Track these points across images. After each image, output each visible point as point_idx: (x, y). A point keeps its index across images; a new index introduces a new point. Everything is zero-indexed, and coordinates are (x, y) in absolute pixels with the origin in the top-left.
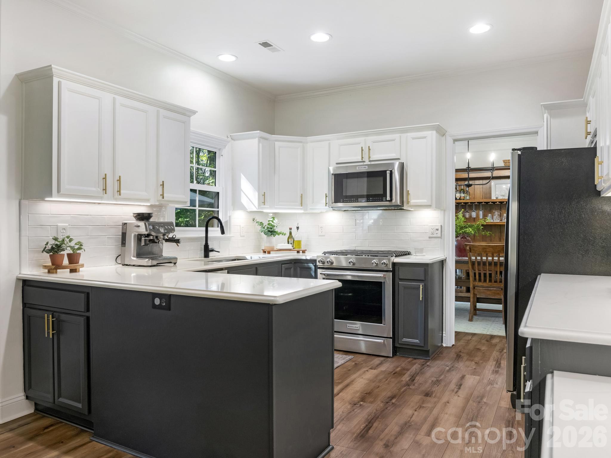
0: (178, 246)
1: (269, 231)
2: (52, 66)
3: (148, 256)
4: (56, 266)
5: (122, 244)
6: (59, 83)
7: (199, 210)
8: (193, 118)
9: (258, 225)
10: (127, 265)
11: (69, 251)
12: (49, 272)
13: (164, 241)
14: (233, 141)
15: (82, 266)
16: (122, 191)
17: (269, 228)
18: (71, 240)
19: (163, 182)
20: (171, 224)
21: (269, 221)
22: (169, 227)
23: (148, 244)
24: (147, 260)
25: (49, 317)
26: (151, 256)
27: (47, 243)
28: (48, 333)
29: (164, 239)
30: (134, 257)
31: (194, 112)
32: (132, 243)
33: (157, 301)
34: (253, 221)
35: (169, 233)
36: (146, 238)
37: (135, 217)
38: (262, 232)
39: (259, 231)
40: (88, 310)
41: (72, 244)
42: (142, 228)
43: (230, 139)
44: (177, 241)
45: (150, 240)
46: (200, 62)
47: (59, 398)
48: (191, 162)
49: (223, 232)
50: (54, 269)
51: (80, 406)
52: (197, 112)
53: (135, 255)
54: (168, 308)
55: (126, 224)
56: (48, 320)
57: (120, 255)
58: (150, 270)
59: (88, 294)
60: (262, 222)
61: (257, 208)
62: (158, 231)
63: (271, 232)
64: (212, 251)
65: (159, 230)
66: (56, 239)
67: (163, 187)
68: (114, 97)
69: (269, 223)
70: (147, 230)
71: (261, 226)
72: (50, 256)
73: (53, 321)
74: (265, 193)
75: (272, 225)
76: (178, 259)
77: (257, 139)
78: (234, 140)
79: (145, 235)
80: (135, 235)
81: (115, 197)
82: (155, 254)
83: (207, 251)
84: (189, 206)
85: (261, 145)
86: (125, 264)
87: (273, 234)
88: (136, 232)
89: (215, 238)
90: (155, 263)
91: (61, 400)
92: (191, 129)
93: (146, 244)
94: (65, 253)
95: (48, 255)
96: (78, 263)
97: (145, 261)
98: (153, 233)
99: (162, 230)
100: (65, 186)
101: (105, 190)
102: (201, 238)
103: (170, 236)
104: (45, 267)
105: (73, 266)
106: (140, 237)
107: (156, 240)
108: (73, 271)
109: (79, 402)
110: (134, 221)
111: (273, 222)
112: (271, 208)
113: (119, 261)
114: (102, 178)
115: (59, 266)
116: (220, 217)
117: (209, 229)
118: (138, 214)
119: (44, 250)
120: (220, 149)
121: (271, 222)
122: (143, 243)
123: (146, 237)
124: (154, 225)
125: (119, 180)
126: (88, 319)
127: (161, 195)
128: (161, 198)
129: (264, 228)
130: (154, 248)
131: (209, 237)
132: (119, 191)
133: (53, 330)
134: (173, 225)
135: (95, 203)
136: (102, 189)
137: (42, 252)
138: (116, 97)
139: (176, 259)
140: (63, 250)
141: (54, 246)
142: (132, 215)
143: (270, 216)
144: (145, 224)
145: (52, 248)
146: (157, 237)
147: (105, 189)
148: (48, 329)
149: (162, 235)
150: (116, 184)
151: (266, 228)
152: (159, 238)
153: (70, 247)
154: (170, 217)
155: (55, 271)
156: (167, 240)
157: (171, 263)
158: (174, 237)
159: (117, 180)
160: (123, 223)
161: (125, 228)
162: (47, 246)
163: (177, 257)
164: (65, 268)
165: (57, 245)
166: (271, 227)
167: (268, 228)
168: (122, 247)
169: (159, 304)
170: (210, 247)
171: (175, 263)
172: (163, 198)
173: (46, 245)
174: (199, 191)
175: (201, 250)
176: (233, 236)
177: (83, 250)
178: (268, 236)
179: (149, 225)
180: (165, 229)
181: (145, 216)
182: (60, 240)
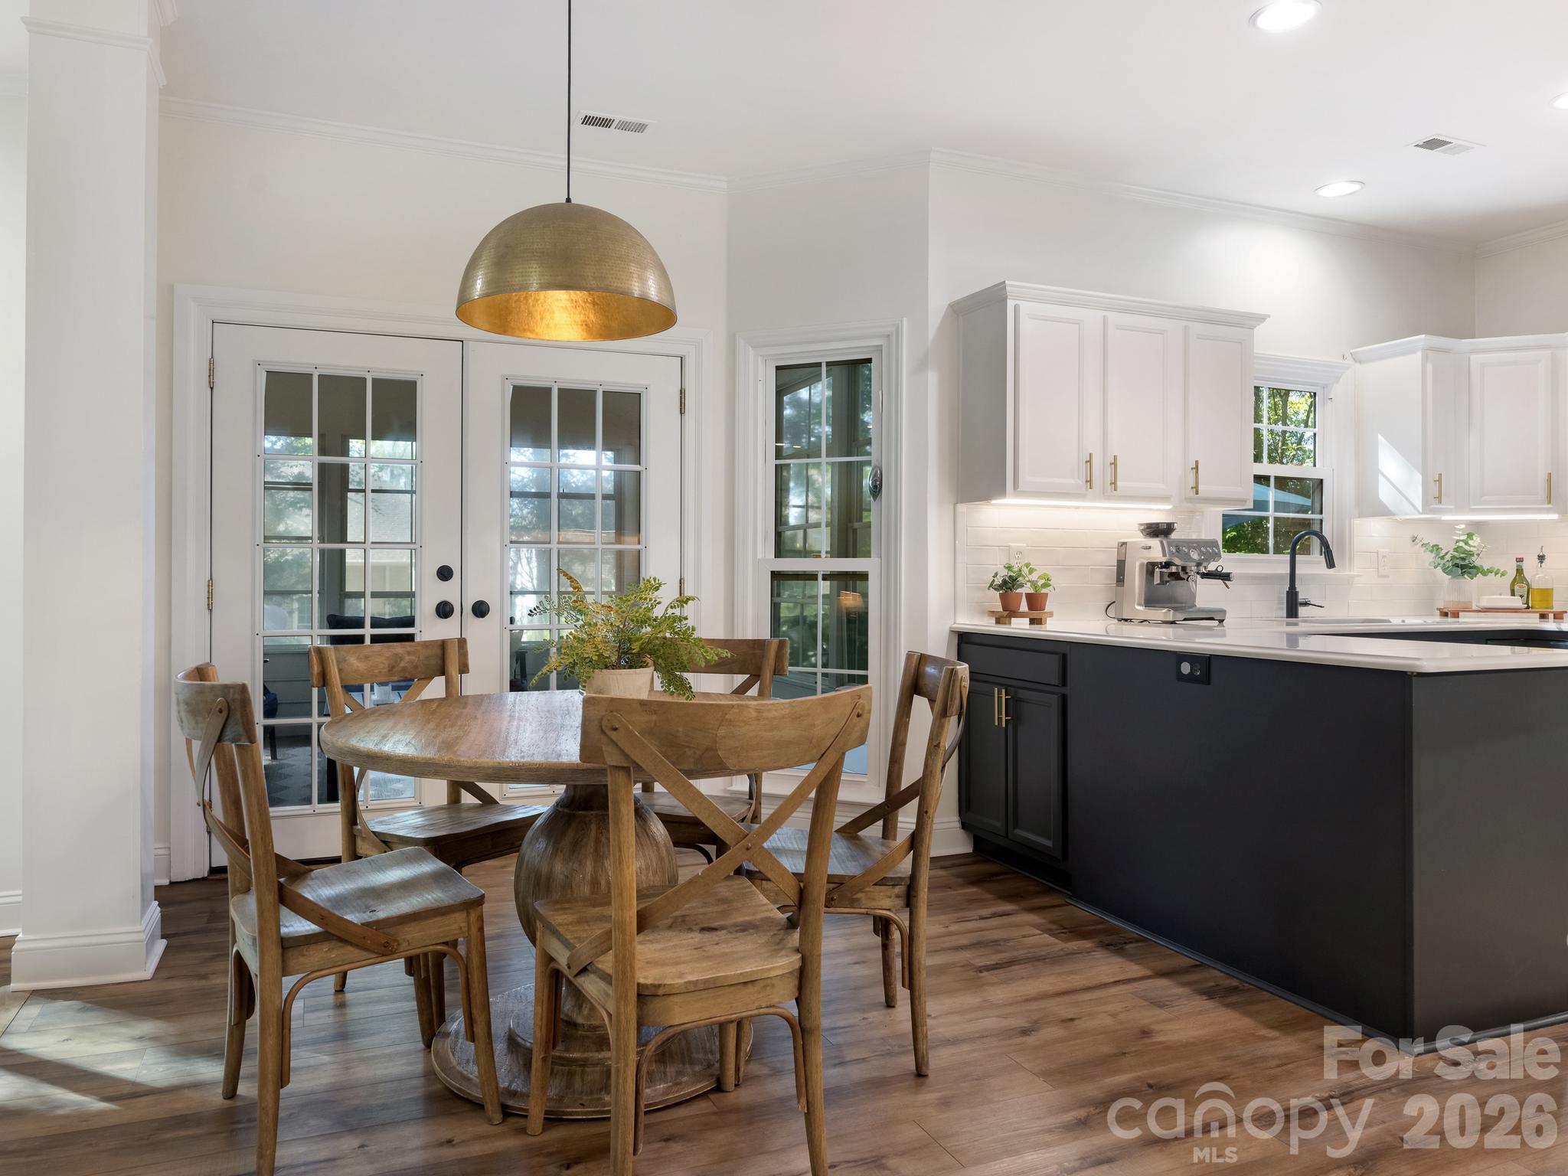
0: (1228, 588)
1: (1457, 565)
2: (1006, 282)
3: (1169, 605)
4: (1009, 611)
5: (1117, 582)
6: (1016, 308)
7: (1276, 519)
8: (1260, 331)
9: (1424, 552)
10: (1126, 620)
11: (1027, 589)
12: (998, 622)
13: (1199, 576)
14: (1357, 365)
15: (1051, 614)
16: (1119, 484)
17: (1457, 559)
18: (1031, 571)
19: (1197, 462)
20: (1214, 543)
21: (1457, 541)
22: (1208, 550)
23: (1167, 582)
24: (1165, 610)
25: (1001, 694)
26: (1173, 605)
27: (996, 574)
28: (1000, 719)
29: (1198, 573)
30: (1139, 604)
31: (1262, 318)
32: (1136, 578)
33: (1186, 668)
34: (1413, 541)
35: (1208, 560)
36: (1164, 570)
37: (1142, 531)
38: (1435, 567)
39: (1430, 564)
40: (1064, 683)
41: (1034, 577)
42: (1156, 550)
43: (1349, 361)
44: (1225, 577)
45: (1171, 575)
46: (1279, 210)
47: (1014, 828)
48: (1258, 418)
49: (1331, 564)
50: (1007, 617)
51: (1049, 843)
52: (1269, 316)
53: (1143, 602)
54: (1206, 679)
55: (1124, 544)
56: (1000, 698)
57: (1114, 602)
58: (1171, 629)
59: (1064, 656)
60: (1437, 545)
61: (1421, 510)
62: (1187, 557)
63: (1462, 567)
64: (1306, 604)
65: (1188, 554)
66: (1009, 568)
67: (1197, 472)
68: (1104, 316)
69: (1459, 547)
70: (1164, 555)
71: (1433, 555)
72: (1001, 595)
73: (1006, 699)
74: (1440, 475)
75: (1464, 551)
76: (1227, 611)
77: (1419, 354)
78: (1360, 362)
79: (1161, 563)
80: (1141, 565)
81: (1106, 494)
82: (1182, 603)
83: (1293, 605)
84: (1252, 507)
85: (1429, 367)
86: (1124, 618)
87: (1470, 573)
88: (1145, 559)
89: (1313, 578)
90: (1180, 616)
91: (1018, 831)
92: (1255, 351)
93: (1163, 582)
94: (1024, 591)
95: (997, 594)
96: (1044, 610)
97: (1162, 614)
98: (1177, 561)
99: (1195, 555)
100: (1025, 477)
101: (1089, 482)
102: (1280, 576)
103: (1212, 567)
104: (992, 613)
105: (1035, 614)
106: (1151, 567)
107: (1182, 575)
108: (1033, 621)
109: (1048, 838)
110: (1141, 539)
111: (1466, 543)
112: (1460, 509)
113: (1112, 611)
114: (1085, 460)
115: (1014, 612)
116: (1327, 532)
117: (1298, 557)
118: (1147, 524)
119: (991, 585)
120: (1326, 385)
121: (1461, 544)
122: (1157, 580)
123: (1162, 567)
124: (1179, 547)
125: (1114, 464)
126: (1064, 698)
127: (1192, 488)
128: (1192, 493)
129: (1442, 558)
130: (1179, 588)
131: (1300, 575)
132: (1114, 483)
133: (1006, 716)
134: (1217, 546)
135: (1069, 507)
136: (1084, 481)
137: (989, 589)
138: (1107, 314)
139: (1224, 612)
140: (1022, 586)
141: (1007, 579)
142: (1136, 527)
143: (1460, 530)
144: (1162, 543)
145: (1005, 582)
146: (1184, 569)
147: (1089, 479)
148: (1000, 713)
149: (1195, 564)
150: (1109, 470)
151: (1448, 557)
152: (1188, 571)
153: (1029, 581)
154: (1212, 529)
155: (1007, 619)
156: (1205, 576)
157: (1212, 619)
158: (1220, 569)
159: (1111, 464)
160: (1119, 543)
161: (1123, 551)
162: (995, 579)
163: (1225, 608)
164: (1022, 615)
165: (1010, 576)
166: (1462, 555)
167: (1453, 557)
168: (1118, 586)
169: (1189, 674)
170: (1301, 597)
171: (1221, 621)
172: (1197, 493)
173: (994, 577)
174: (1277, 478)
175: (1281, 603)
176: (1358, 576)
177: (1051, 588)
178: (1454, 577)
179: (1169, 545)
180: (1201, 553)
181: (1160, 527)
182: (1015, 569)
